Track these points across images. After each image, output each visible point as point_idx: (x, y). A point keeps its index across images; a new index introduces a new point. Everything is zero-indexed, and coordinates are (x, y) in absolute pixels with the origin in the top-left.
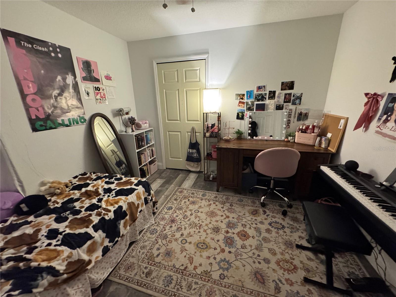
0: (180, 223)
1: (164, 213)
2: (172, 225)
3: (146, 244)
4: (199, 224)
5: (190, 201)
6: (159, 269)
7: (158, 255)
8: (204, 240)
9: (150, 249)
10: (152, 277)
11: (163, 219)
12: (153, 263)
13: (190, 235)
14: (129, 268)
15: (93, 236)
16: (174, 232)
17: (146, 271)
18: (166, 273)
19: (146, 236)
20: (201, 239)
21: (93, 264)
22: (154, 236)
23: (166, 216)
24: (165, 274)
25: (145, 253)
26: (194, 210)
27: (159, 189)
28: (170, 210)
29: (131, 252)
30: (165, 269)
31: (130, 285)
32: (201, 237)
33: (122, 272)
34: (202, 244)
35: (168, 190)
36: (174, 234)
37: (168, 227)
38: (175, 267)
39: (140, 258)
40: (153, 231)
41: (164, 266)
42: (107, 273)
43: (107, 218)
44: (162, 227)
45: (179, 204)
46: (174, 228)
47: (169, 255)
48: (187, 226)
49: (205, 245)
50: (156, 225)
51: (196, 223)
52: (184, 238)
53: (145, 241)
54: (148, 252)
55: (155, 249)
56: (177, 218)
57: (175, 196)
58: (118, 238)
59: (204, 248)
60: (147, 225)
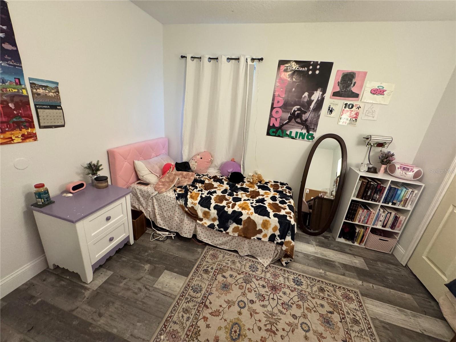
0: (273, 299)
1: (286, 276)
2: (267, 287)
3: (238, 264)
4: (277, 330)
6: (210, 279)
7: (224, 277)
8: (244, 336)
9: (231, 269)
10: (203, 274)
11: (275, 276)
12: (217, 274)
13: (253, 313)
16: (255, 291)
17: (209, 269)
18: (204, 286)
19: (247, 262)
20: (247, 331)
22: (248, 269)
23: (281, 279)
25: (227, 265)
26: (306, 321)
27: (337, 264)
28: (294, 282)
29: (228, 254)
30: (208, 285)
32: (251, 331)
34: (238, 332)
35: (342, 277)
36: (253, 292)
37: (262, 283)
38: (209, 294)
39: (222, 262)
40: (254, 267)
41: (211, 283)
44: (263, 275)
45: (314, 296)
46: (262, 291)
47: (224, 287)
48: (269, 308)
49: (237, 337)
50: (264, 269)
51: (276, 324)
52: (247, 304)
53: (240, 263)
54: (228, 267)
55: (232, 273)
56: (281, 294)
57: (332, 289)
58: (224, 231)
59: (232, 335)
60: (261, 259)
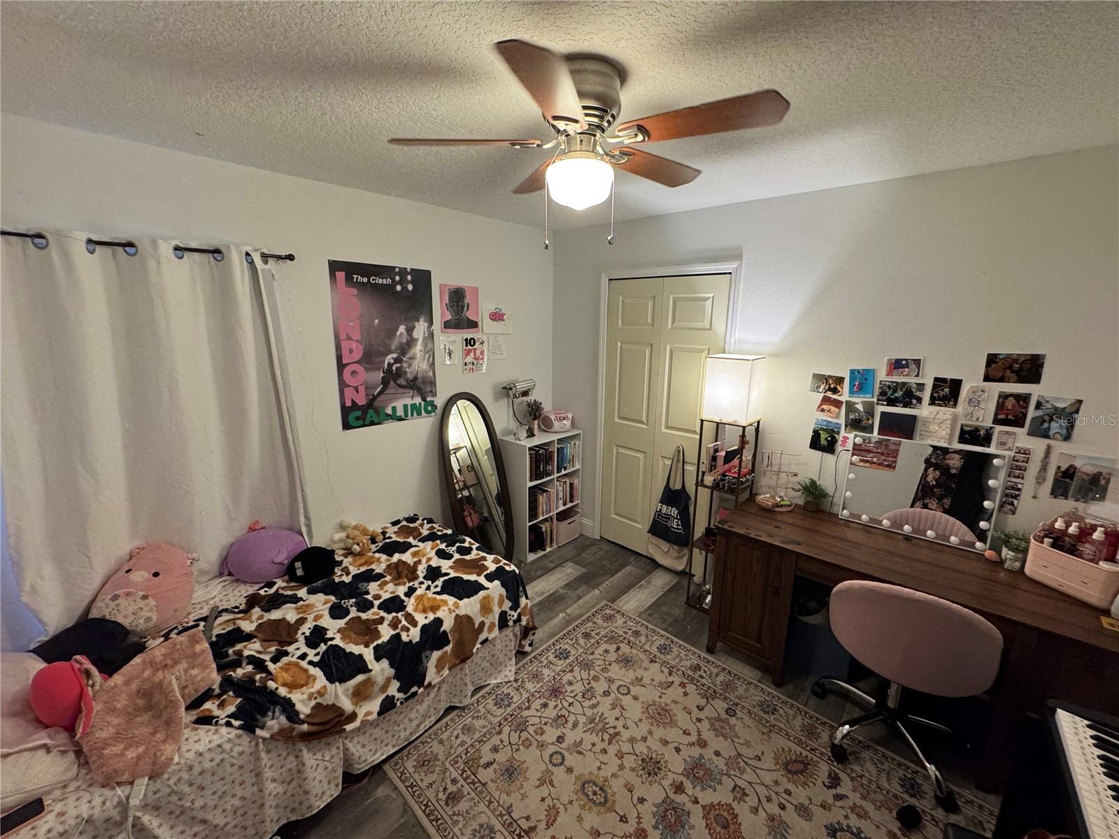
0: (570, 705)
1: (545, 662)
2: (549, 702)
3: (479, 723)
4: (615, 727)
5: (620, 652)
6: (477, 798)
7: (488, 765)
8: (606, 781)
9: (480, 742)
10: (456, 809)
11: (536, 677)
12: (473, 777)
13: (577, 748)
14: (425, 763)
15: (370, 667)
16: (546, 724)
17: (451, 788)
18: (486, 816)
19: (483, 705)
20: (602, 773)
21: (356, 724)
22: (500, 712)
23: (546, 672)
24: (483, 819)
25: (466, 746)
26: (618, 683)
27: (562, 591)
28: (560, 659)
29: (441, 729)
30: (488, 807)
31: (412, 802)
32: (603, 766)
33: (410, 765)
34: (597, 789)
35: (581, 601)
36: (545, 727)
37: (537, 704)
38: (509, 814)
39: (452, 752)
40: (502, 700)
41: (488, 798)
42: (382, 755)
43: (405, 638)
44: (525, 695)
45: (591, 651)
46: (551, 712)
47: (510, 776)
48: (582, 719)
49: (603, 795)
50: (515, 685)
51: (607, 724)
52: (560, 750)
53: (478, 716)
54: (472, 746)
55: (489, 746)
56: (569, 688)
57: (590, 624)
58: (419, 688)
59: (598, 801)
60: (496, 678)
